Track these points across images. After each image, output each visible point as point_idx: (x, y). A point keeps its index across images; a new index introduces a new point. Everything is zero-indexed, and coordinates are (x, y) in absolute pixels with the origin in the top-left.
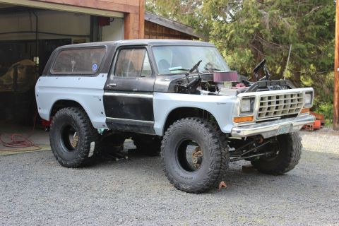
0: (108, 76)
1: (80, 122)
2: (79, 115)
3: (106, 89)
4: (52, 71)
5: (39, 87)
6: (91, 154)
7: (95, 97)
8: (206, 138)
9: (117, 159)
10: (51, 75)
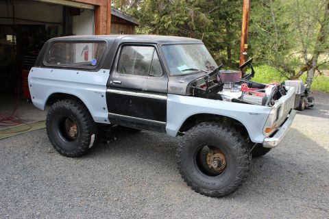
0: (111, 73)
1: (80, 116)
2: (79, 109)
3: (109, 86)
4: (45, 63)
5: (32, 78)
6: (91, 145)
7: (96, 92)
8: (234, 147)
9: (108, 142)
10: (44, 66)
